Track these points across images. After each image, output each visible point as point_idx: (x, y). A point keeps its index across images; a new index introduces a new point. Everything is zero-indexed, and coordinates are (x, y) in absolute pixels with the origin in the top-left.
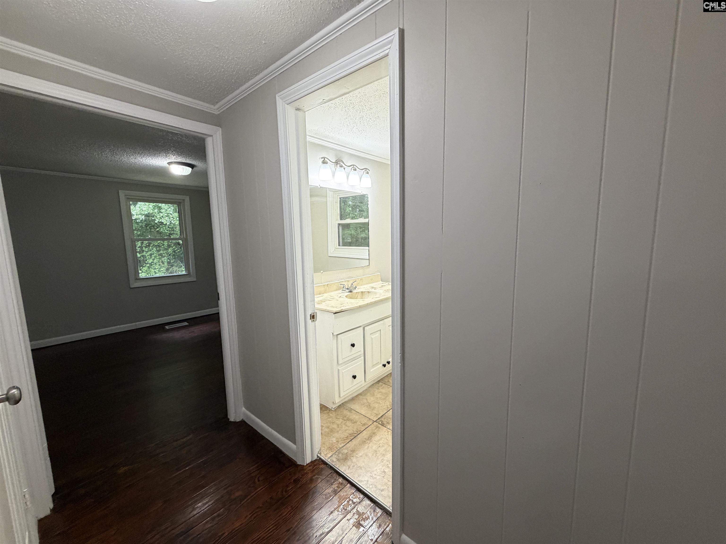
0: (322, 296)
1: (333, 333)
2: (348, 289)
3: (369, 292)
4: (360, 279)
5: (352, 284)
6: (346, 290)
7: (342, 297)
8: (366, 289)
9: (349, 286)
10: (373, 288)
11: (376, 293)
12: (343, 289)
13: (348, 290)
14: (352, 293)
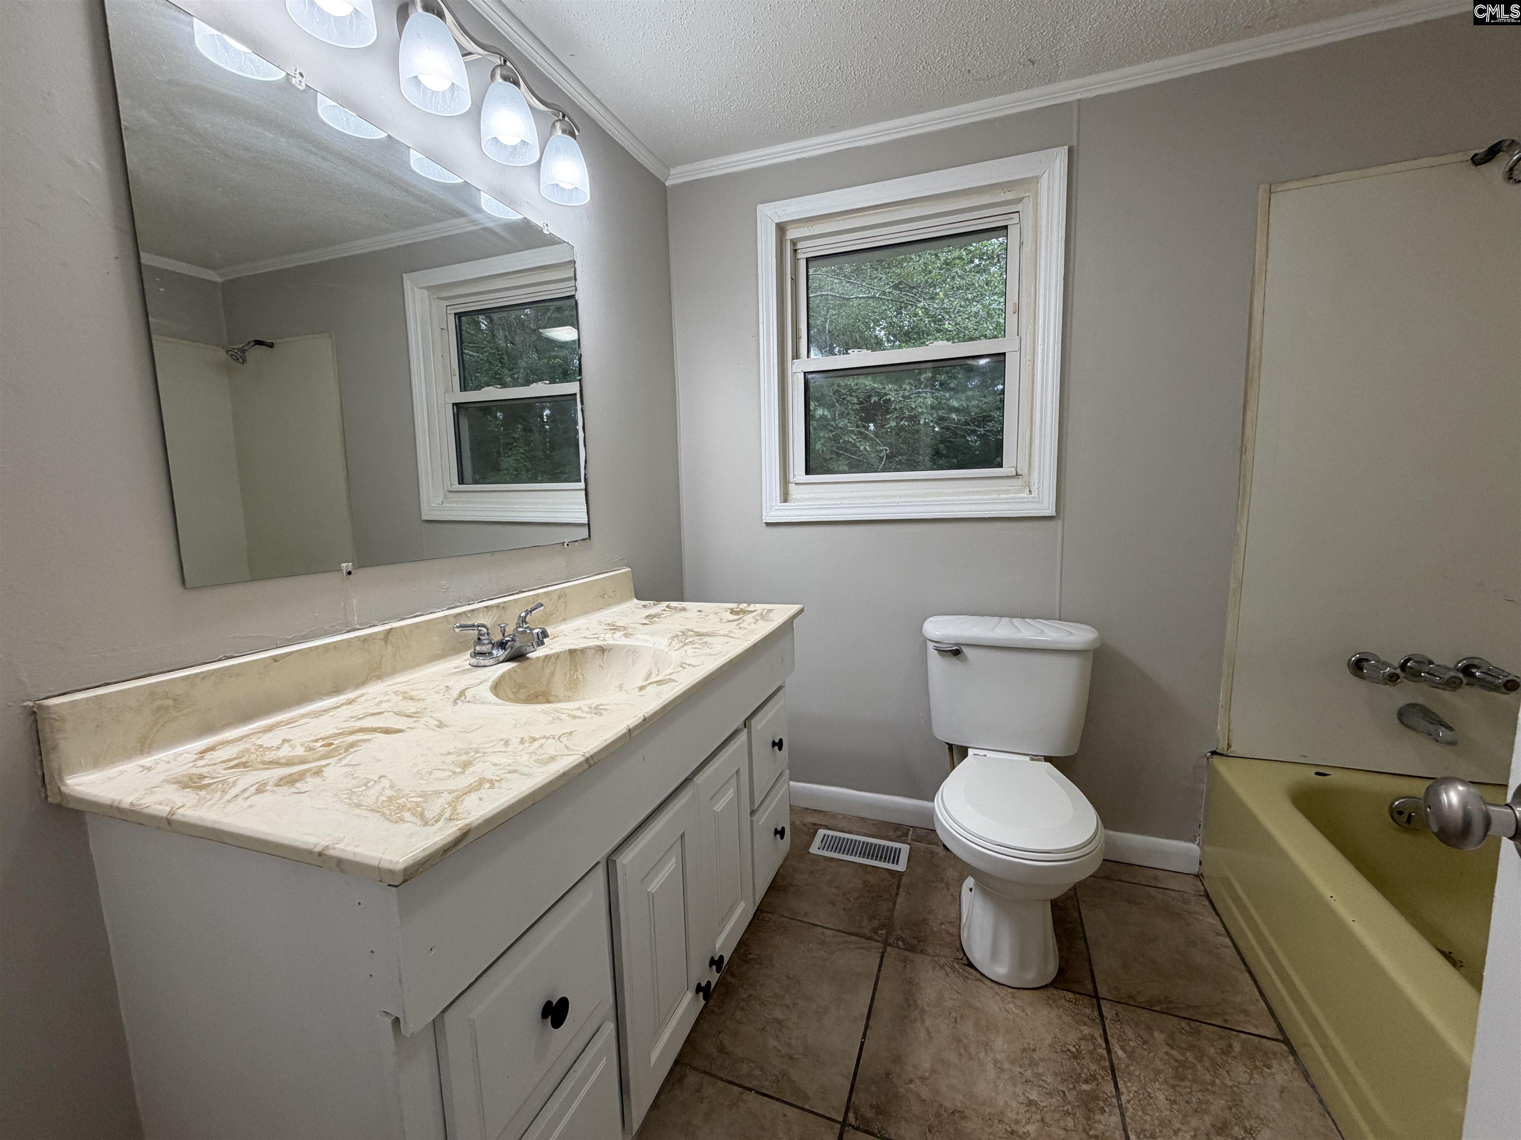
0: (350, 702)
1: (397, 1021)
2: (502, 645)
3: (602, 650)
4: (555, 596)
5: (524, 620)
6: (495, 652)
7: (469, 694)
8: (587, 633)
9: (510, 630)
10: (614, 628)
11: (633, 652)
12: (478, 648)
13: (504, 649)
14: (525, 664)
